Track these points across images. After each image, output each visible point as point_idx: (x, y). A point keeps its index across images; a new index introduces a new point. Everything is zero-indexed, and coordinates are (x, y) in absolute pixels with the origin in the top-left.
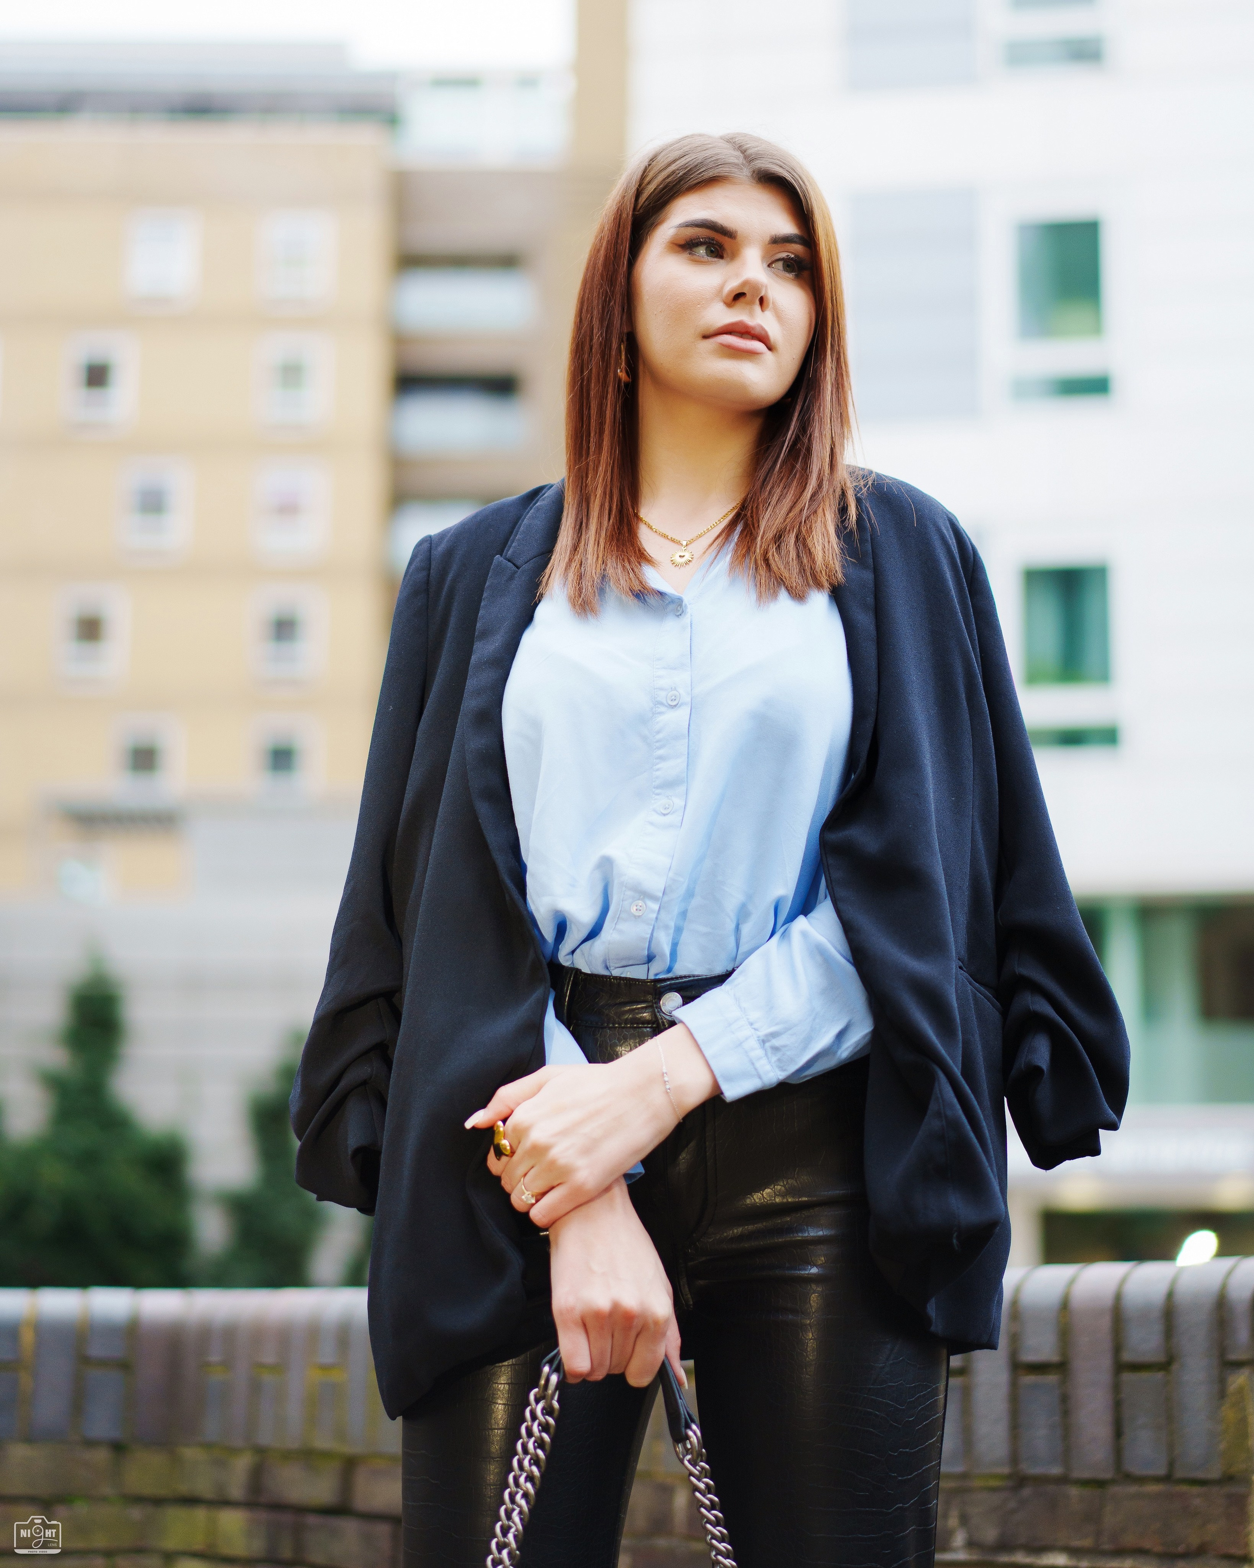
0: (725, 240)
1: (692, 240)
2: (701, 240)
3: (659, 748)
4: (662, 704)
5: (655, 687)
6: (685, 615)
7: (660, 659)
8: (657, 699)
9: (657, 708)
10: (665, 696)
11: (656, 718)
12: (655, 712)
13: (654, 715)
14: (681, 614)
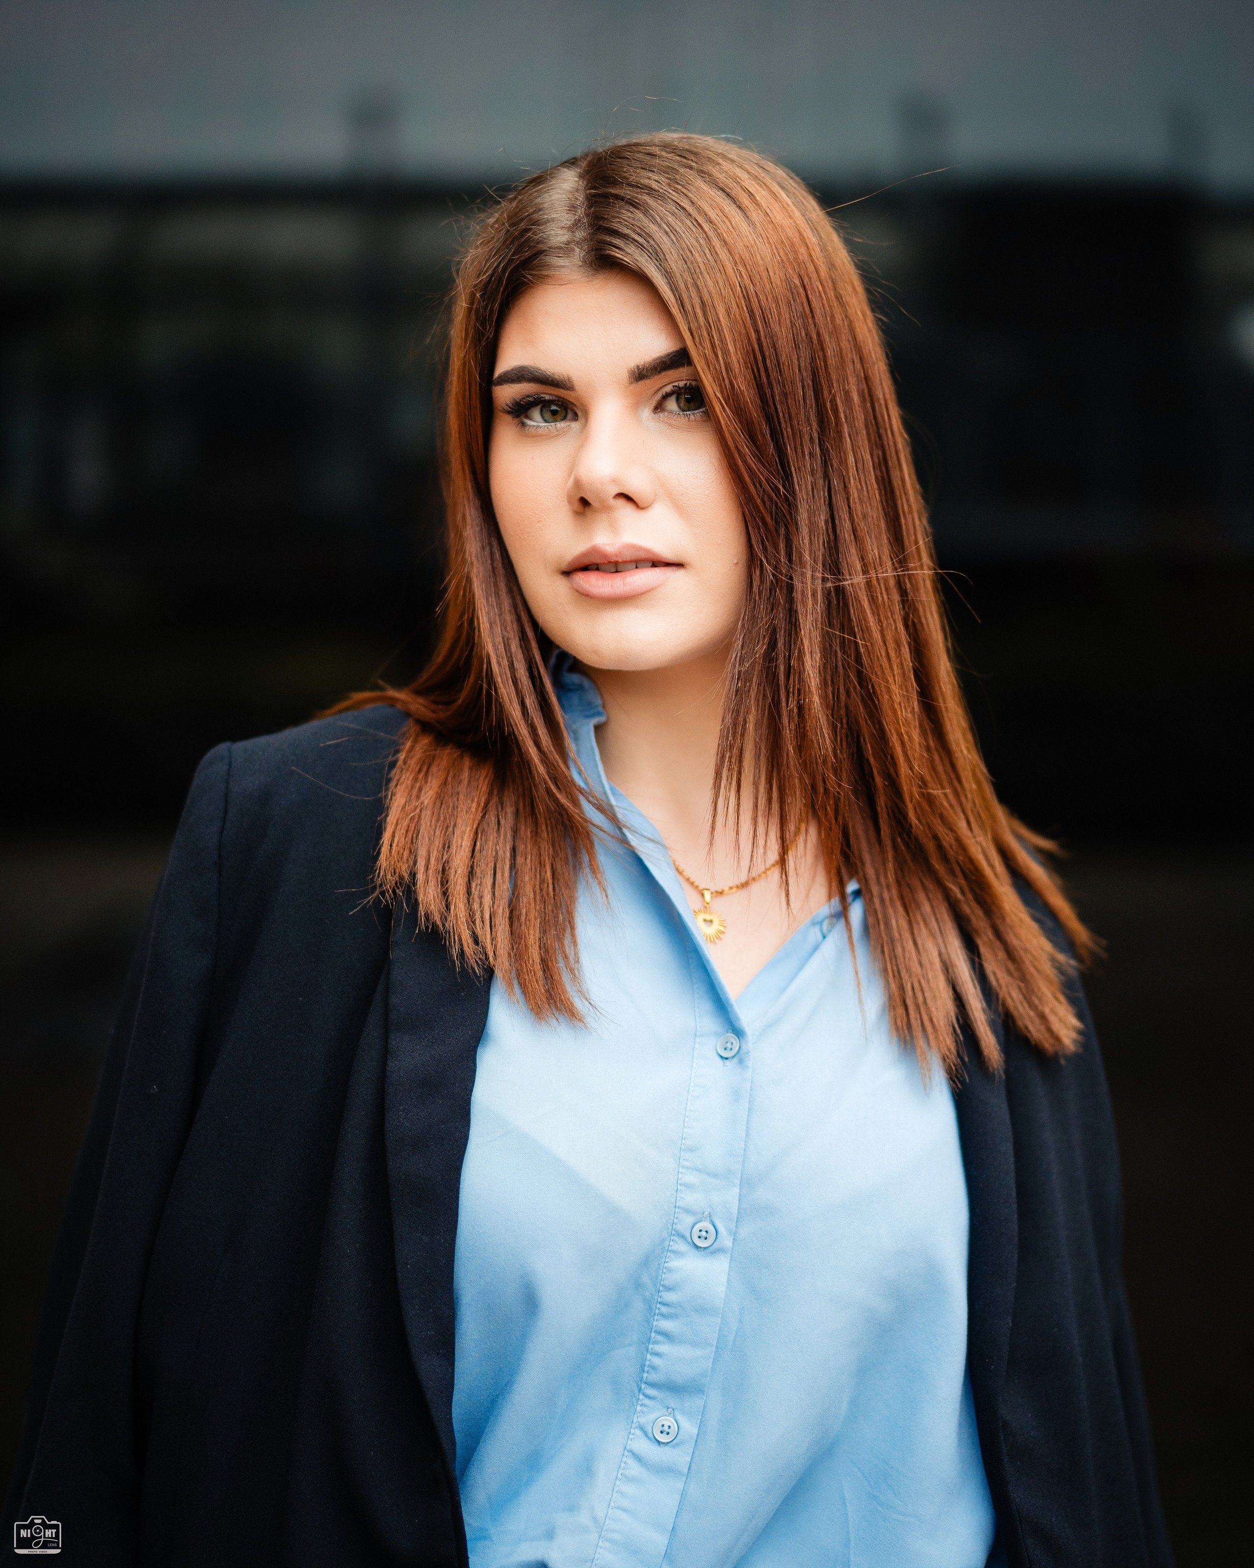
3: (664, 1316)
4: (682, 1237)
5: (678, 1204)
6: (741, 1061)
7: (691, 1150)
8: (674, 1226)
9: (672, 1243)
10: (691, 1225)
11: (667, 1260)
12: (667, 1248)
13: (666, 1253)
14: (731, 1057)
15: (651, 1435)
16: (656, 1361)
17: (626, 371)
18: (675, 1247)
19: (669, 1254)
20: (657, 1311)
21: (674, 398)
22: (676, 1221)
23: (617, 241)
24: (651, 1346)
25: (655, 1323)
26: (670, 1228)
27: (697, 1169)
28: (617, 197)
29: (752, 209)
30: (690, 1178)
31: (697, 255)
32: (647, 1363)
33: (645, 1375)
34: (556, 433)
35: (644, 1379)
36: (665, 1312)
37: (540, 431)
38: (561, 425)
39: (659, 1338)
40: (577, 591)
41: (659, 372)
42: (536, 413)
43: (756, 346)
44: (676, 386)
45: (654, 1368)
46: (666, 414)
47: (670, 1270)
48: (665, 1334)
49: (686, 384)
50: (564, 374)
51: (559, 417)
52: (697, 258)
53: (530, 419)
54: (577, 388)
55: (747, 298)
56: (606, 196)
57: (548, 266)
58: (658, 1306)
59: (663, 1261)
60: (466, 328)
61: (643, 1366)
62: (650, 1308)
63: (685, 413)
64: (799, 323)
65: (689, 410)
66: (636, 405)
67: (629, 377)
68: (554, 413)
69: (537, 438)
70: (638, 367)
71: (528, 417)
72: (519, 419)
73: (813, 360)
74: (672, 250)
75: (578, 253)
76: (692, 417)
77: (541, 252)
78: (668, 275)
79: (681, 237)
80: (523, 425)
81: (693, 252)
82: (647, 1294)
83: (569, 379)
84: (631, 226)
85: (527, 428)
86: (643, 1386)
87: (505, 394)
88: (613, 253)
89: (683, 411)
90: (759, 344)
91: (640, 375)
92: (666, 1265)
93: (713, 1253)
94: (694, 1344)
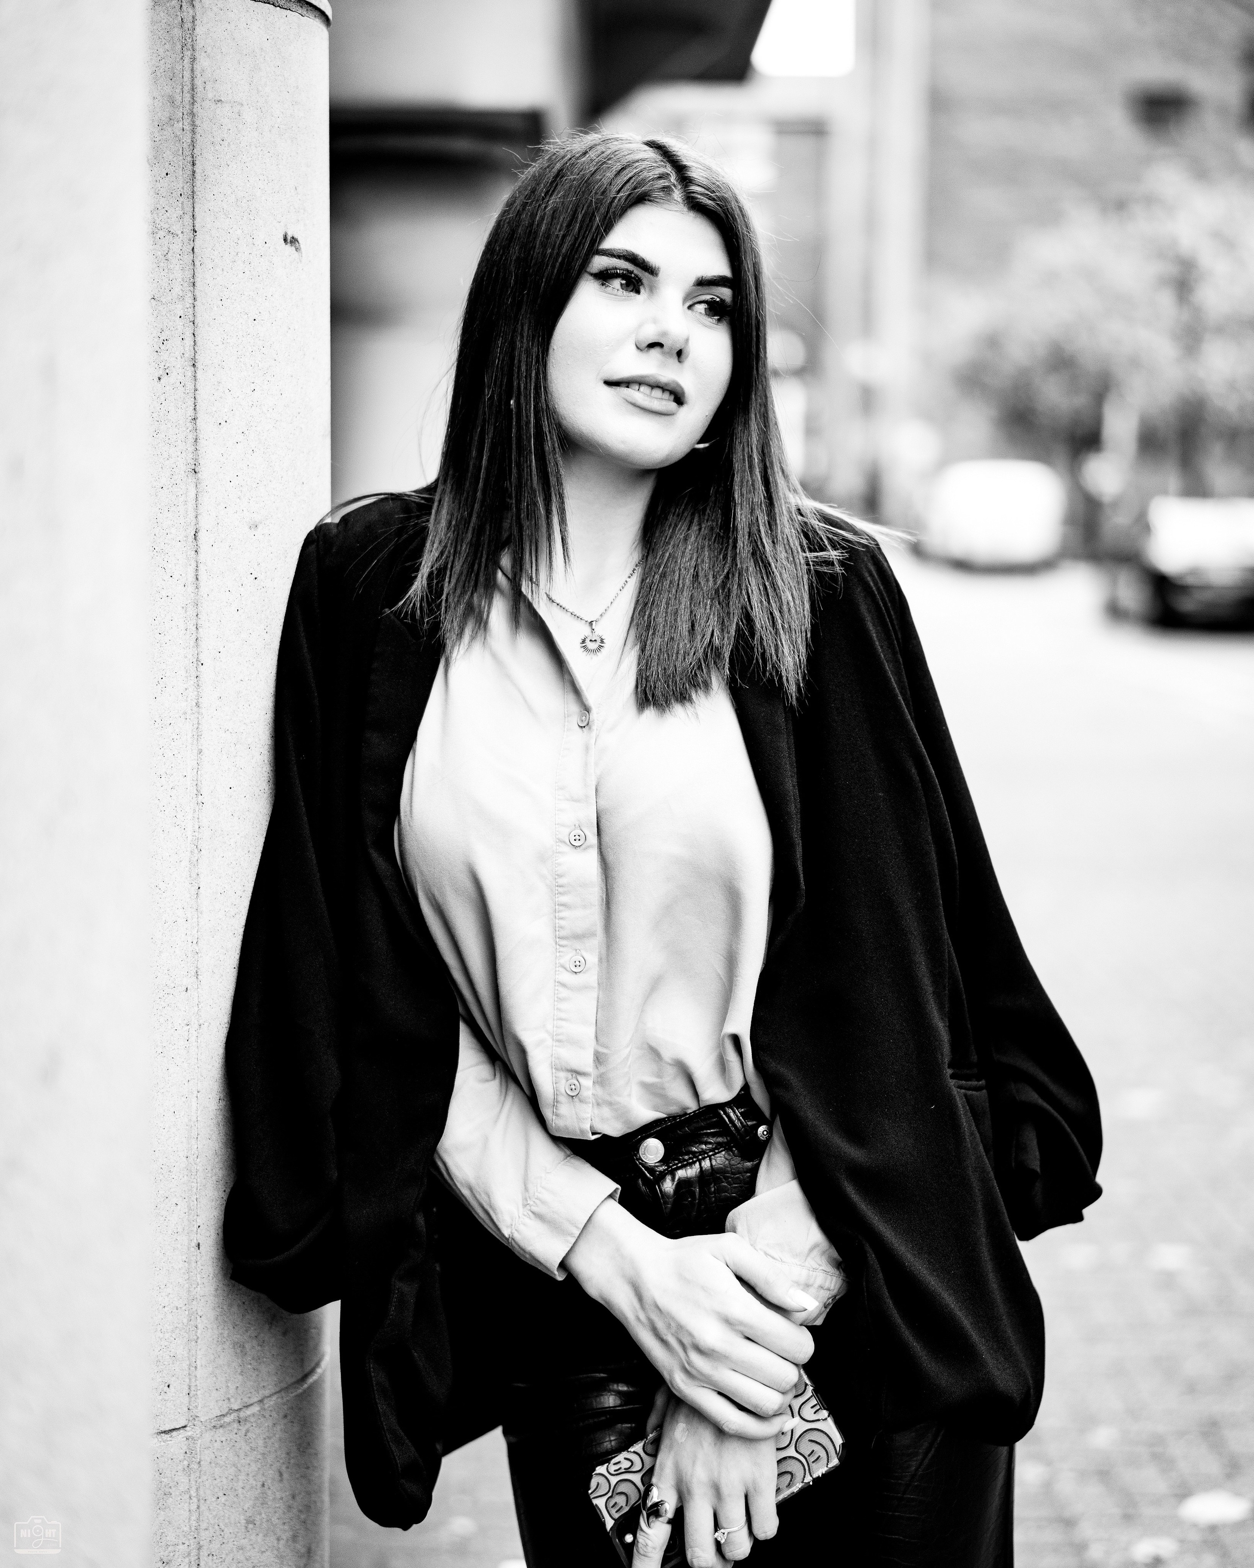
0: (645, 276)
1: (607, 270)
2: (618, 271)
3: (561, 894)
4: (564, 842)
6: (590, 728)
7: (562, 789)
8: (557, 837)
9: (558, 847)
10: (568, 834)
11: (557, 858)
12: (555, 851)
13: (554, 854)
14: (585, 726)
15: (569, 969)
16: (562, 923)
18: (560, 849)
19: (557, 855)
20: (557, 892)
22: (557, 833)
24: (557, 914)
25: (557, 899)
26: (555, 838)
27: (567, 800)
30: (564, 805)
32: (557, 925)
33: (557, 933)
35: (557, 935)
36: (562, 891)
39: (561, 908)
45: (562, 927)
47: (559, 864)
48: (565, 905)
58: (557, 888)
59: (554, 859)
82: (548, 881)
86: (558, 940)
92: (557, 862)
93: (585, 849)
94: (585, 907)
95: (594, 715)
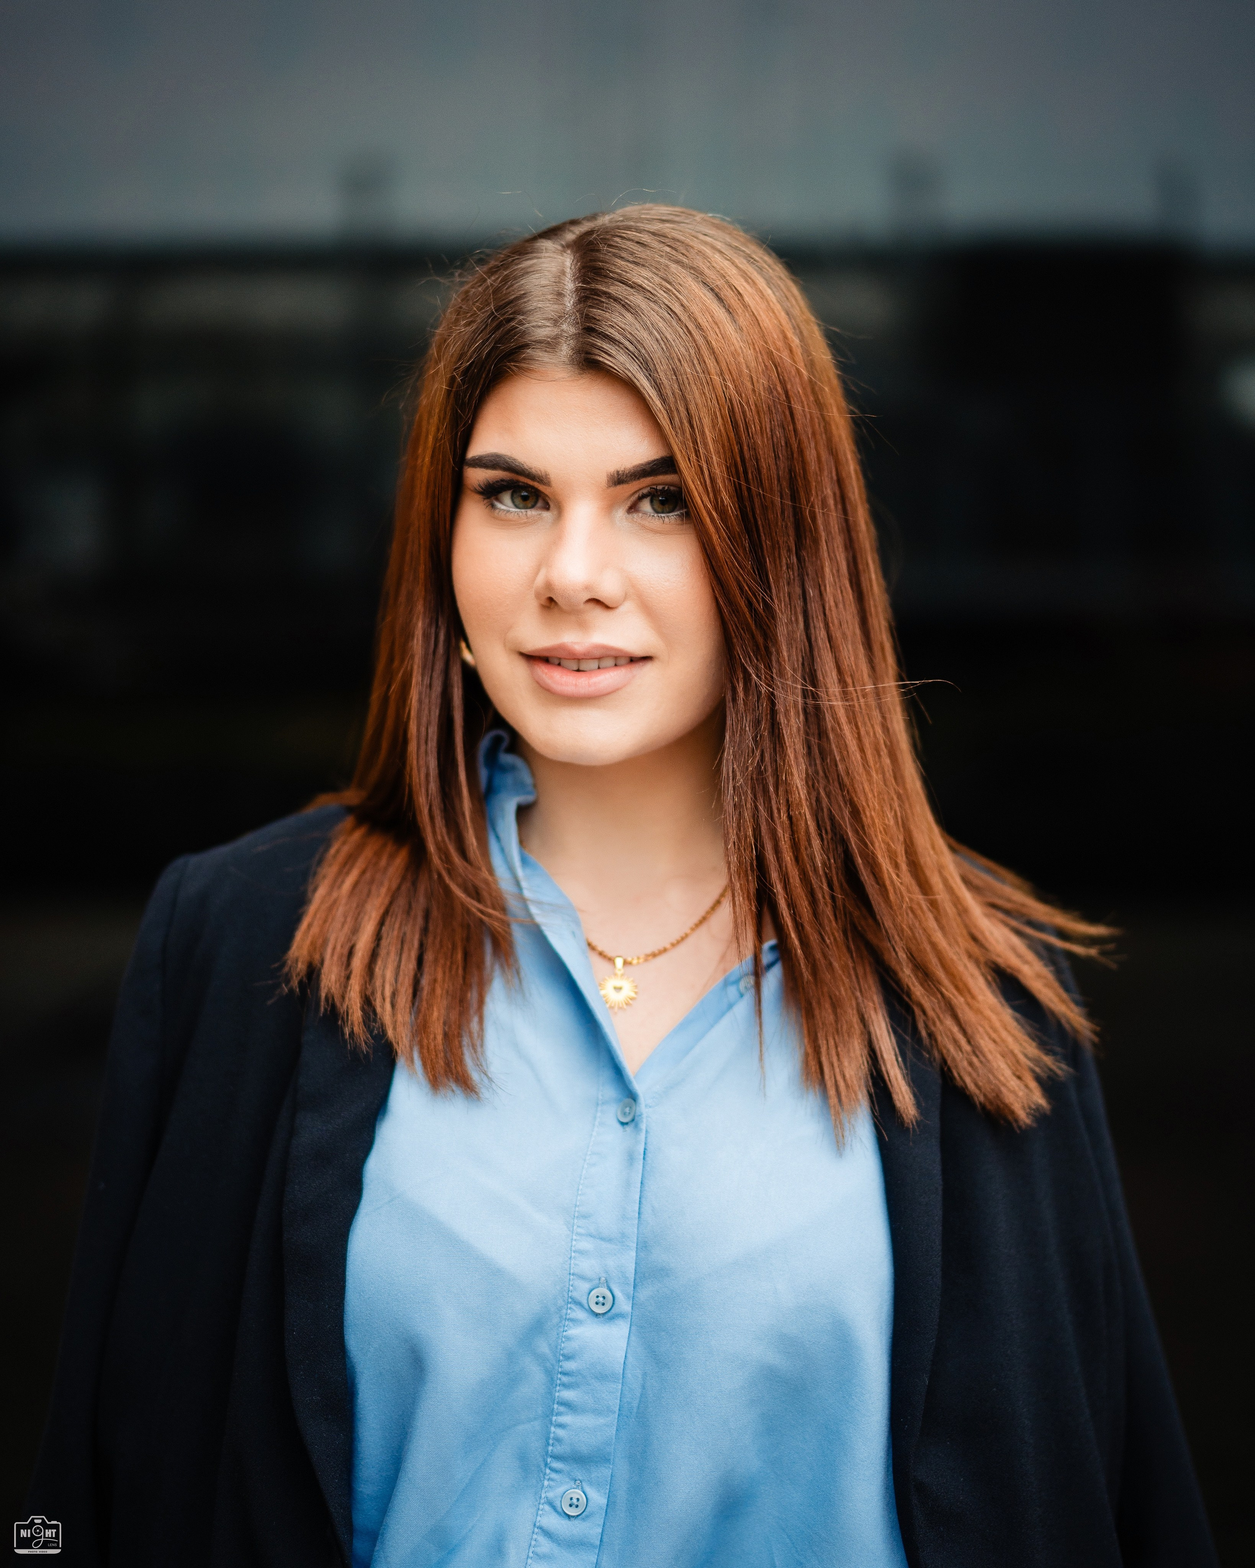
3: (565, 1386)
4: (579, 1304)
5: (572, 1271)
6: (637, 1126)
7: (585, 1216)
8: (570, 1294)
9: (569, 1311)
10: (587, 1291)
11: (566, 1328)
12: (564, 1317)
13: (563, 1322)
14: (630, 1122)
16: (560, 1432)
17: (605, 475)
18: (572, 1315)
19: (567, 1323)
20: (558, 1382)
21: (649, 499)
22: (571, 1288)
23: (606, 346)
24: (554, 1418)
25: (557, 1394)
26: (566, 1296)
27: (591, 1236)
28: (609, 296)
29: (740, 311)
30: (585, 1244)
31: (686, 365)
32: (552, 1435)
33: (550, 1448)
34: (526, 520)
35: (550, 1452)
36: (566, 1382)
37: (510, 516)
38: (531, 513)
39: (562, 1409)
40: (538, 683)
41: (638, 479)
42: (507, 497)
43: (739, 459)
44: (654, 488)
45: (558, 1440)
46: (640, 515)
47: (568, 1338)
48: (568, 1405)
49: (664, 488)
50: (542, 470)
51: (530, 503)
52: (686, 368)
53: (501, 502)
54: (553, 484)
55: (732, 411)
56: (596, 292)
57: (531, 359)
58: (559, 1376)
59: (562, 1330)
60: (445, 408)
61: (548, 1439)
62: (552, 1379)
63: (660, 515)
64: (778, 433)
65: (663, 513)
66: (610, 507)
67: (608, 481)
68: (525, 499)
69: (505, 523)
70: (618, 472)
71: (498, 500)
72: (488, 500)
73: (791, 470)
74: (662, 360)
75: (565, 350)
76: (666, 520)
77: (526, 346)
78: (658, 387)
79: (671, 346)
80: (493, 506)
81: (682, 362)
82: (548, 1365)
83: (546, 475)
84: (622, 331)
85: (497, 511)
86: (549, 1460)
87: (476, 476)
88: (601, 359)
89: (657, 512)
90: (741, 457)
91: (619, 479)
92: (565, 1333)
93: (612, 1318)
94: (597, 1412)
95: (644, 1107)
